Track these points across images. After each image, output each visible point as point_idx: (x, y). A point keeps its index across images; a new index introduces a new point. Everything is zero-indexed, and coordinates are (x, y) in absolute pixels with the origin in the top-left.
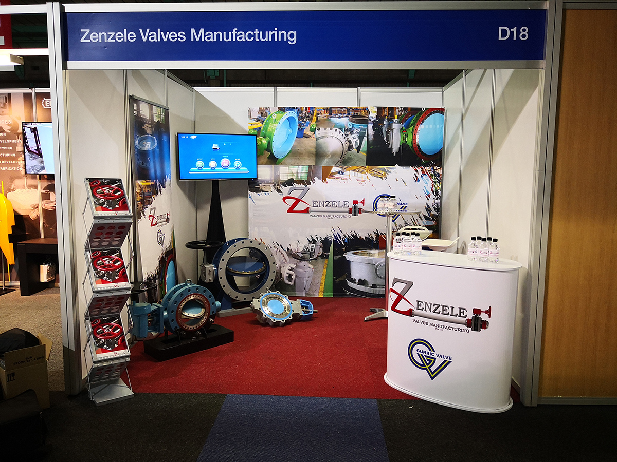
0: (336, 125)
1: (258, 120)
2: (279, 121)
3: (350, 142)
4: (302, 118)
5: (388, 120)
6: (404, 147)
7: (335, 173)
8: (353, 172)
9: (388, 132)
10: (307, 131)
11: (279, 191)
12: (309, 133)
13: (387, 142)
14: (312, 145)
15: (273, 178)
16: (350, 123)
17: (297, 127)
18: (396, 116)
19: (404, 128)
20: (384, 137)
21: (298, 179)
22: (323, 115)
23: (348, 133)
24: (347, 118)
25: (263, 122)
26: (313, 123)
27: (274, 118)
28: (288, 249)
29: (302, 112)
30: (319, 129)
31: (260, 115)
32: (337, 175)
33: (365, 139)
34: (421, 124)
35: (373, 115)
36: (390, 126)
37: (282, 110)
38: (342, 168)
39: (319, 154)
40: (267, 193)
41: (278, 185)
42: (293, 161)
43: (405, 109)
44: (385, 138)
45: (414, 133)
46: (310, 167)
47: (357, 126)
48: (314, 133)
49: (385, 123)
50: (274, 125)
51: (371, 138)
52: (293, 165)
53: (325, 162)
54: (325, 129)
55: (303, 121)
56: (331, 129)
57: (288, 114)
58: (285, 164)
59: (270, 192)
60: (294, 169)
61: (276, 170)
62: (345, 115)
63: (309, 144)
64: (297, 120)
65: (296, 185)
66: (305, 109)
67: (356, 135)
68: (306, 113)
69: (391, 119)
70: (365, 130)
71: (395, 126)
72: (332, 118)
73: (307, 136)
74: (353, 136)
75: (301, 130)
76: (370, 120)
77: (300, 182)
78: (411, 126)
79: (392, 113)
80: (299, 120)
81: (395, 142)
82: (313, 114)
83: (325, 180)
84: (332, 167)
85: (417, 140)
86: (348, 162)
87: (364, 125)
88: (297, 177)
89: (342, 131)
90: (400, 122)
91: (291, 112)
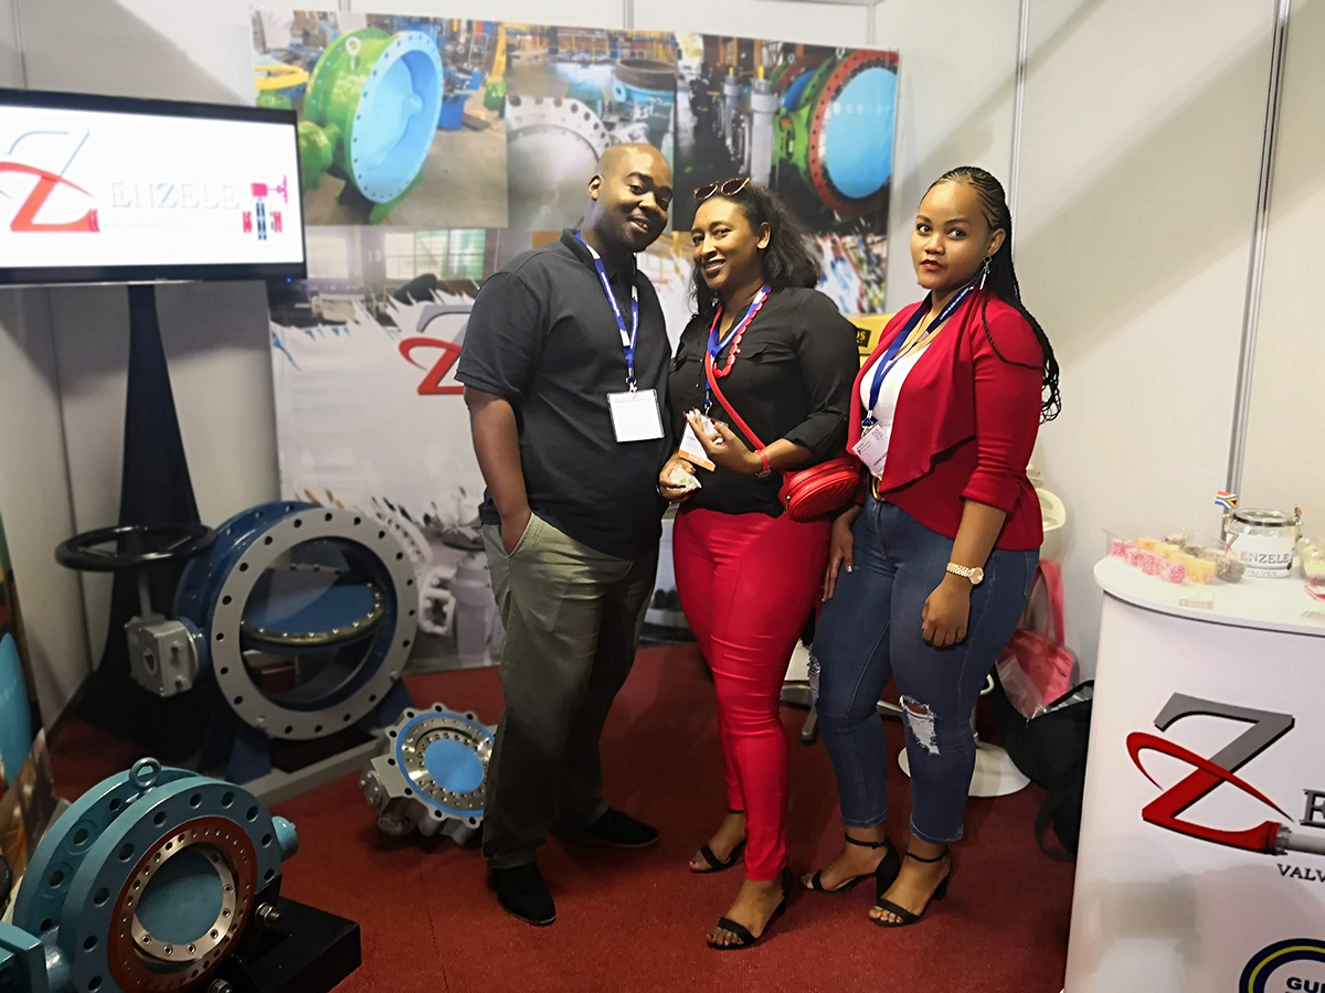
0: (573, 91)
2: (372, 66)
4: (456, 58)
5: (737, 82)
6: (784, 173)
9: (737, 122)
10: (475, 108)
11: (385, 320)
12: (483, 114)
13: (736, 154)
14: (495, 155)
15: (359, 273)
16: (618, 84)
17: (440, 91)
18: (761, 71)
19: (783, 111)
20: (724, 138)
21: (451, 278)
22: (531, 52)
23: (614, 119)
24: (608, 69)
25: (310, 66)
26: (496, 78)
27: (353, 53)
28: (427, 518)
29: (453, 37)
30: (516, 102)
31: (299, 41)
33: (668, 141)
34: (834, 99)
35: (691, 63)
36: (742, 101)
37: (384, 25)
39: (518, 192)
40: (340, 328)
41: (381, 299)
42: (431, 212)
43: (788, 48)
44: (729, 142)
45: (813, 128)
46: (491, 234)
47: (641, 95)
48: (502, 115)
49: (728, 90)
50: (355, 78)
51: (687, 139)
52: (432, 227)
53: (541, 219)
54: (539, 101)
55: (462, 70)
56: (558, 103)
57: (407, 41)
58: (402, 224)
59: (350, 325)
60: (436, 242)
61: (371, 246)
62: (603, 58)
63: (484, 151)
64: (438, 66)
65: (444, 299)
66: (464, 25)
67: (638, 129)
68: (468, 41)
69: (745, 81)
70: (666, 111)
71: (759, 102)
72: (559, 65)
73: (476, 126)
74: (631, 128)
75: (453, 103)
76: (682, 77)
77: (458, 286)
78: (804, 105)
79: (750, 58)
80: (444, 65)
81: (759, 156)
82: (493, 47)
85: (822, 152)
87: (662, 93)
88: (447, 268)
89: (595, 111)
90: (775, 89)
91: (416, 34)
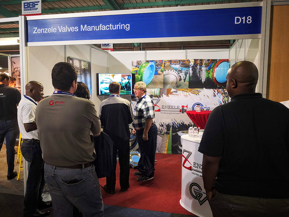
0: (173, 69)
1: (136, 67)
2: (146, 67)
3: (180, 76)
4: (157, 65)
5: (200, 66)
6: (208, 79)
7: (173, 92)
8: (182, 92)
9: (200, 72)
12: (160, 73)
13: (199, 77)
14: (162, 78)
16: (180, 67)
17: (155, 70)
18: (204, 64)
19: (208, 70)
20: (197, 74)
22: (167, 64)
23: (179, 72)
24: (179, 65)
25: (139, 67)
26: (162, 68)
27: (144, 66)
29: (157, 62)
30: (165, 71)
31: (137, 64)
32: (174, 93)
33: (188, 75)
34: (217, 67)
35: (192, 63)
36: (200, 69)
37: (148, 62)
38: (177, 90)
39: (165, 83)
42: (153, 86)
43: (208, 60)
45: (213, 72)
46: (161, 89)
47: (184, 69)
48: (163, 73)
49: (198, 67)
50: (144, 69)
51: (191, 75)
52: (153, 88)
53: (168, 87)
54: (168, 70)
55: (157, 67)
56: (171, 71)
57: (150, 64)
60: (153, 90)
62: (178, 64)
63: (160, 78)
64: (155, 66)
65: (154, 98)
66: (158, 61)
67: (183, 73)
68: (159, 63)
70: (188, 71)
71: (204, 69)
72: (171, 65)
75: (156, 71)
76: (190, 66)
77: (156, 96)
78: (211, 69)
79: (202, 62)
81: (203, 77)
82: (162, 64)
83: (168, 95)
84: (171, 89)
85: (215, 76)
86: (179, 87)
87: (187, 68)
88: (154, 94)
89: (177, 71)
90: (206, 66)
91: (152, 62)
